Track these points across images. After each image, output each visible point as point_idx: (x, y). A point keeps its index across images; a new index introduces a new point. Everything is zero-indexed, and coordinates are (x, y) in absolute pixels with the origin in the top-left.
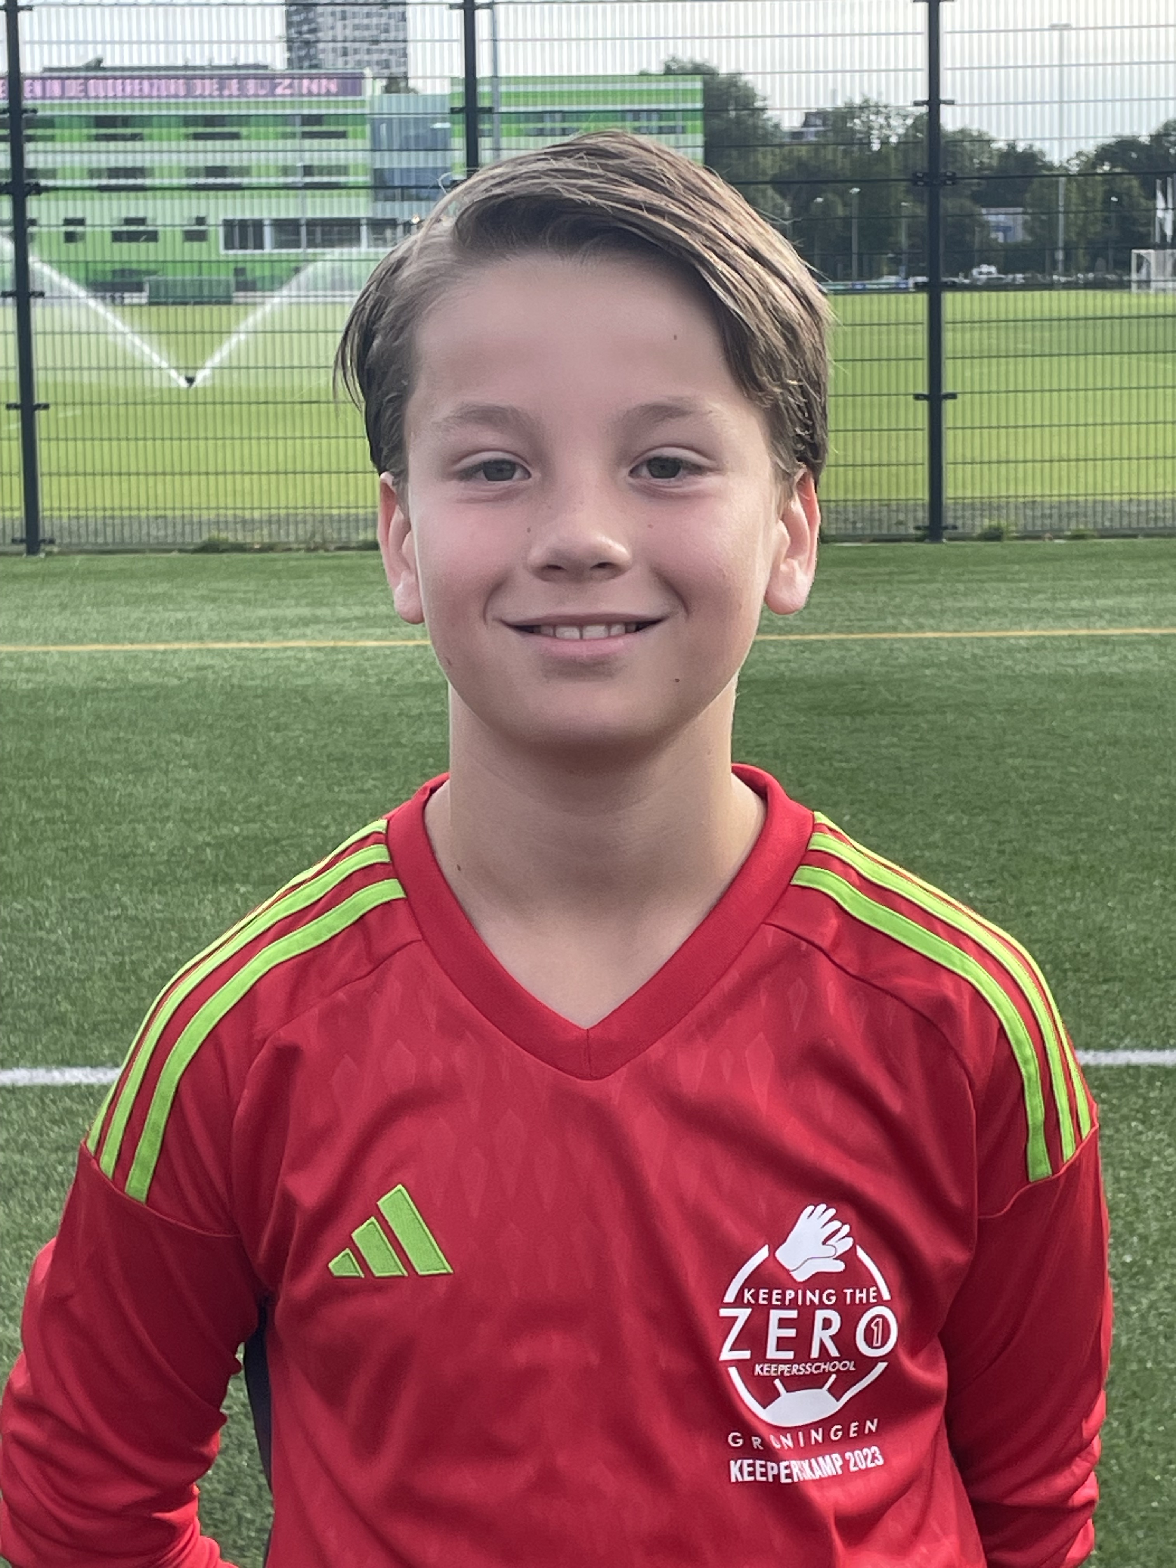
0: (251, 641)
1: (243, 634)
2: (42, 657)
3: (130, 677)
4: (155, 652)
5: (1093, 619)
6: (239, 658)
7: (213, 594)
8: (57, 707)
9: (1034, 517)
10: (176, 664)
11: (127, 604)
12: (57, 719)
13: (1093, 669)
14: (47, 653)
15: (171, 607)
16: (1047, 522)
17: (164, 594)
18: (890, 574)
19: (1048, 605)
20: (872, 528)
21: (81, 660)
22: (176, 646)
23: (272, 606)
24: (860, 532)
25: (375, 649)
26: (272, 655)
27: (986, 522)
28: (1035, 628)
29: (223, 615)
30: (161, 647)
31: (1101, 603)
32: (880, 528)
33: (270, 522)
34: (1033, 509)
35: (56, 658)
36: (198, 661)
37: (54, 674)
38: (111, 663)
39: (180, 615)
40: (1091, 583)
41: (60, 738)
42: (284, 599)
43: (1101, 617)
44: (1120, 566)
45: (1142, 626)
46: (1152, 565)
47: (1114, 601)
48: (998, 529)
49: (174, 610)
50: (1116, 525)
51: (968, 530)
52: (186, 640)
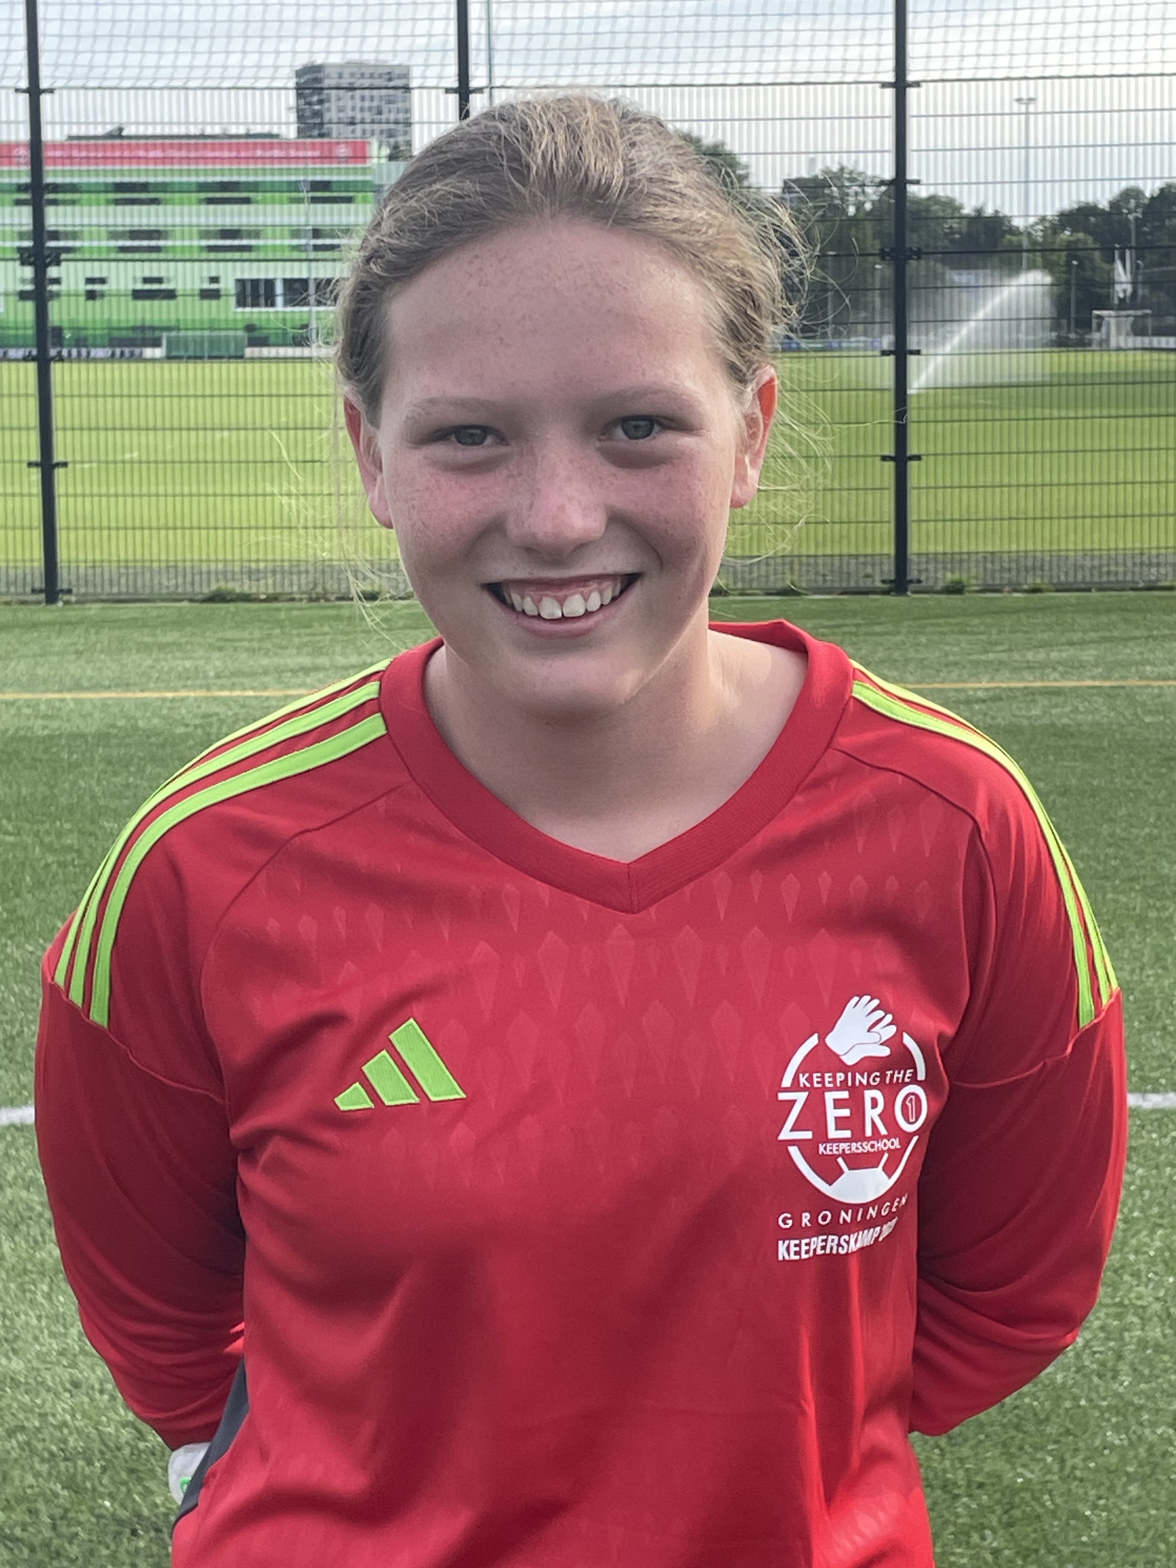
0: (254, 689)
1: (246, 681)
2: (57, 704)
3: (141, 724)
4: (164, 700)
5: (1048, 671)
7: (218, 644)
8: (71, 753)
9: (993, 572)
10: (184, 711)
11: (138, 651)
12: (70, 765)
13: (1046, 721)
14: (63, 700)
15: (179, 654)
16: (1006, 575)
17: (174, 643)
18: (857, 625)
19: (1004, 656)
20: (841, 581)
21: (94, 706)
22: (183, 693)
23: (276, 655)
24: (828, 584)
27: (949, 575)
28: (992, 679)
29: (229, 663)
30: (170, 695)
31: (1054, 655)
32: (849, 581)
33: (274, 572)
34: (993, 563)
35: (72, 705)
36: (204, 708)
37: (69, 720)
38: (122, 711)
39: (188, 664)
40: (1045, 636)
41: (74, 784)
42: (286, 648)
43: (1054, 669)
44: (1073, 619)
45: (1093, 678)
46: (1104, 619)
47: (1067, 653)
48: (960, 582)
49: (183, 659)
50: (1071, 579)
51: (931, 583)
52: (193, 688)
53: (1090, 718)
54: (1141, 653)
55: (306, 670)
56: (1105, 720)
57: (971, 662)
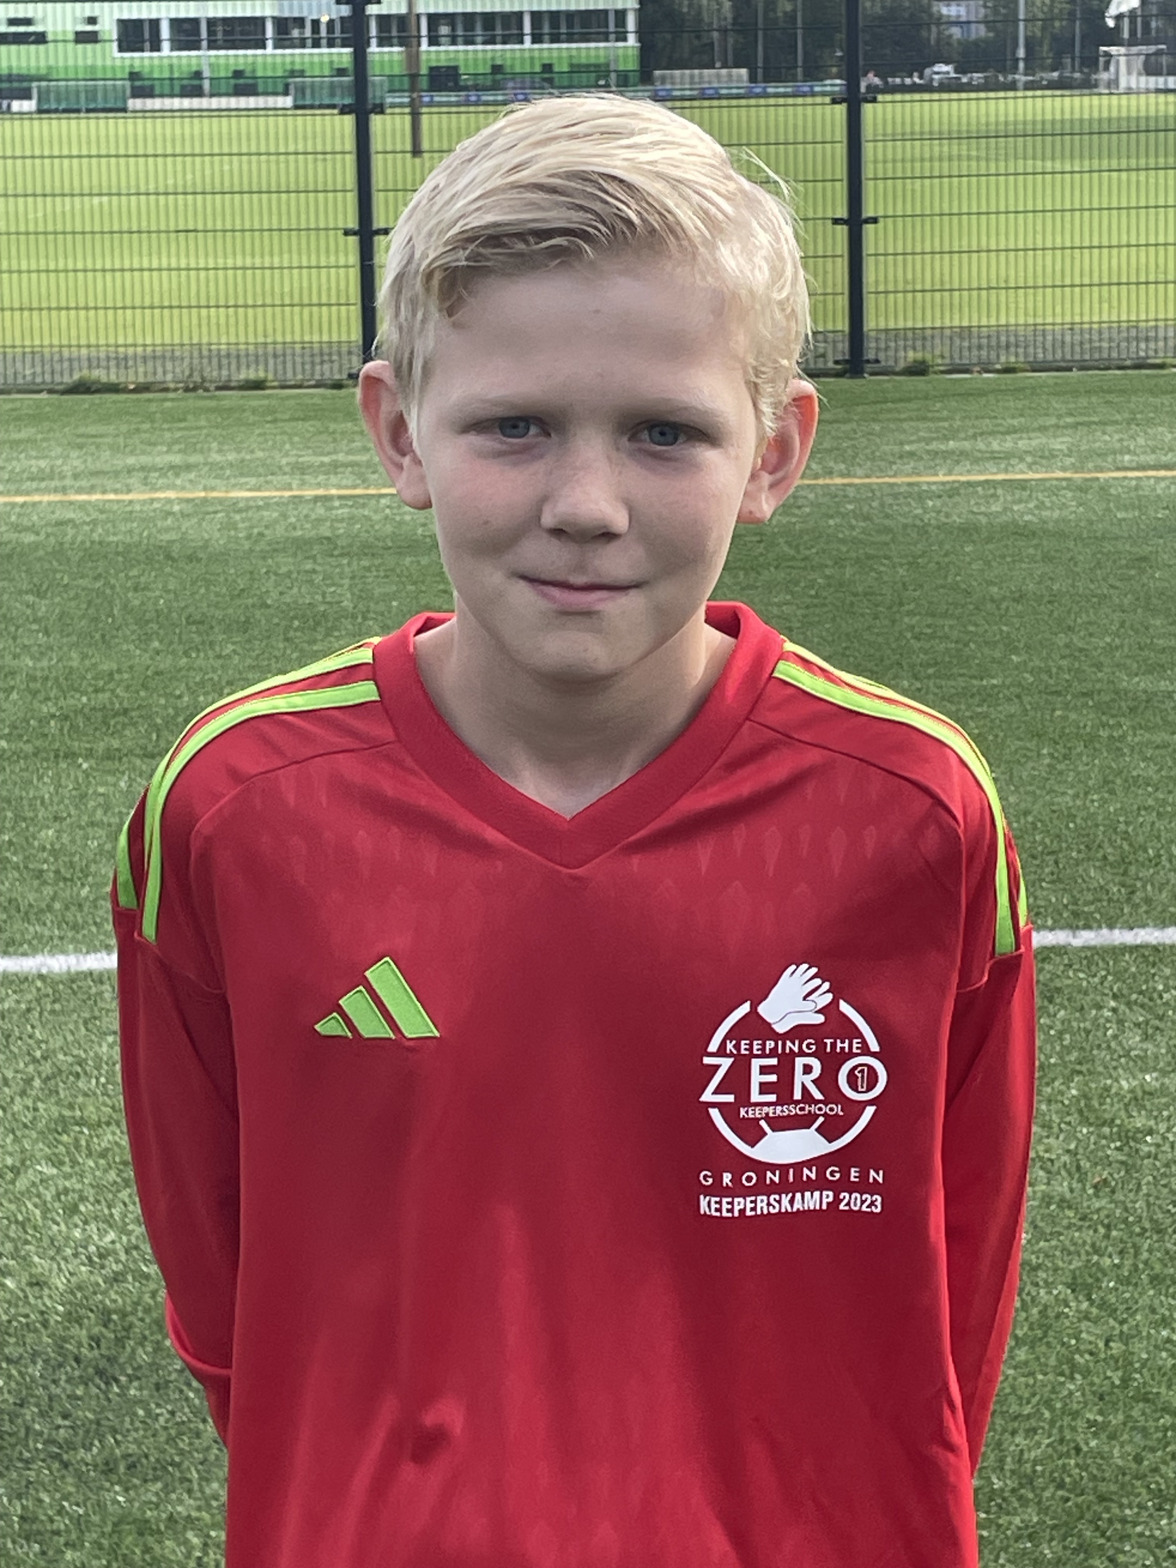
0: (116, 491)
1: (109, 483)
4: (13, 505)
5: (1012, 462)
6: (102, 512)
7: (78, 441)
9: (961, 350)
10: (35, 518)
15: (33, 453)
16: (975, 353)
17: (28, 440)
22: (36, 498)
23: (143, 452)
25: (248, 499)
26: (138, 508)
27: (911, 354)
28: (950, 472)
29: (90, 462)
30: (20, 499)
31: (1023, 443)
33: (145, 358)
36: (58, 514)
40: (1015, 422)
42: (155, 444)
43: (1021, 459)
44: (1048, 401)
45: (1064, 469)
46: (1083, 401)
47: (1037, 441)
48: (923, 362)
49: (37, 458)
50: (1050, 357)
51: (891, 363)
52: (47, 491)
53: (1056, 514)
54: (1121, 440)
55: (176, 470)
56: (1072, 517)
57: (928, 452)
